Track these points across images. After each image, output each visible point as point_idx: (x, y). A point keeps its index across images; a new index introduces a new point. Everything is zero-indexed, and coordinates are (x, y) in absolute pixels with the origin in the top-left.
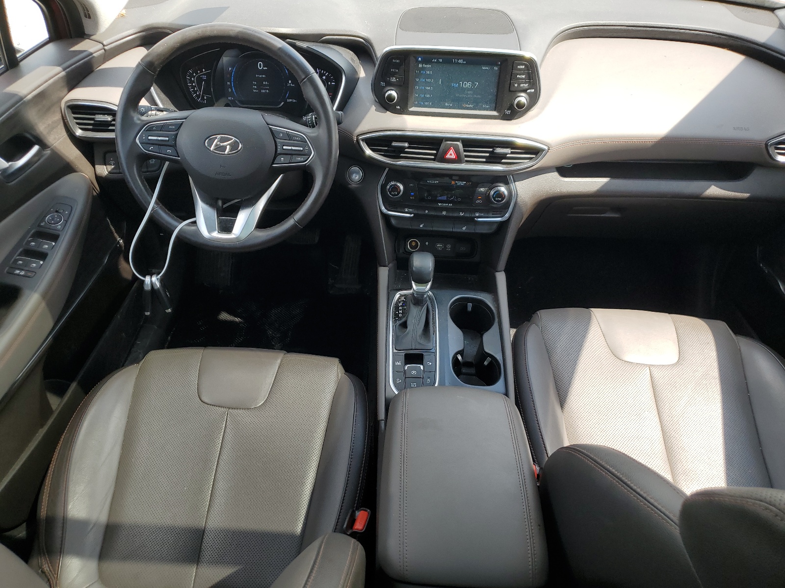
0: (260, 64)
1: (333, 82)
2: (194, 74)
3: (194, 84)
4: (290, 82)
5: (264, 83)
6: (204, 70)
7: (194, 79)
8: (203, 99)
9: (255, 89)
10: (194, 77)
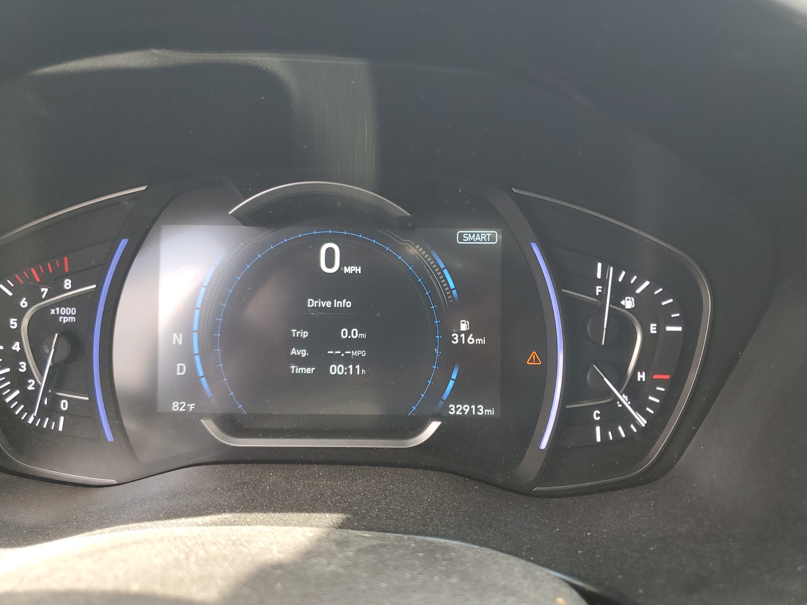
0: (330, 253)
1: (674, 322)
2: (24, 303)
3: (16, 347)
4: (464, 327)
5: (344, 333)
6: (67, 283)
7: (19, 323)
8: (51, 411)
9: (299, 361)
10: (20, 316)
